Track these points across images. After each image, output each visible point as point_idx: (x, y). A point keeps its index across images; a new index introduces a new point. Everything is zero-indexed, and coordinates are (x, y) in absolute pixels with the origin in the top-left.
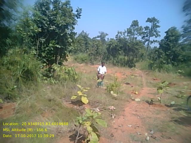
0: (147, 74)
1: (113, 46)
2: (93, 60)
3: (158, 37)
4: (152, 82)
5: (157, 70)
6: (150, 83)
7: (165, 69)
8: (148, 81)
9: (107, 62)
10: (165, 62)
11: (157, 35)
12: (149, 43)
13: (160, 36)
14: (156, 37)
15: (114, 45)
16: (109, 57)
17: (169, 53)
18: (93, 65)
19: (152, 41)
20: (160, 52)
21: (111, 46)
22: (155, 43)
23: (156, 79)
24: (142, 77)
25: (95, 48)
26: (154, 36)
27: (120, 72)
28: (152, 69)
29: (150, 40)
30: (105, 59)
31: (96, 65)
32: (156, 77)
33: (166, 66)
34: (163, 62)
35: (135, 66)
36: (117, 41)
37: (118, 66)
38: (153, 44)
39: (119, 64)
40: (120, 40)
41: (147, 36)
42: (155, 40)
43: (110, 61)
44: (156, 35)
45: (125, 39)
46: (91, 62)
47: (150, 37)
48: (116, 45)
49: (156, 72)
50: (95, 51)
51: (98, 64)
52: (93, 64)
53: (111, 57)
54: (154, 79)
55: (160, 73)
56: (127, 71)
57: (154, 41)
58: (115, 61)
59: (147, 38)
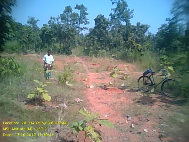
0: (85, 60)
2: (25, 49)
3: (87, 24)
5: (94, 56)
6: (92, 68)
7: (101, 55)
8: (89, 67)
9: (42, 50)
10: (100, 47)
11: (86, 22)
12: (80, 30)
14: (85, 24)
15: (48, 32)
16: (44, 44)
17: (102, 40)
18: (26, 54)
20: (94, 39)
21: (46, 33)
23: (95, 64)
24: (81, 63)
25: (27, 35)
27: (59, 60)
28: (88, 55)
29: (80, 27)
30: (39, 47)
31: (29, 53)
32: (95, 62)
33: (101, 51)
35: (72, 53)
36: (51, 27)
37: (55, 54)
39: (56, 52)
40: (55, 26)
41: (77, 23)
42: (85, 27)
43: (46, 49)
45: (59, 25)
46: (23, 51)
47: (79, 23)
48: (50, 32)
49: (93, 57)
50: (26, 38)
51: (32, 52)
53: (46, 45)
55: (97, 59)
56: (66, 58)
58: (51, 49)
59: (77, 25)
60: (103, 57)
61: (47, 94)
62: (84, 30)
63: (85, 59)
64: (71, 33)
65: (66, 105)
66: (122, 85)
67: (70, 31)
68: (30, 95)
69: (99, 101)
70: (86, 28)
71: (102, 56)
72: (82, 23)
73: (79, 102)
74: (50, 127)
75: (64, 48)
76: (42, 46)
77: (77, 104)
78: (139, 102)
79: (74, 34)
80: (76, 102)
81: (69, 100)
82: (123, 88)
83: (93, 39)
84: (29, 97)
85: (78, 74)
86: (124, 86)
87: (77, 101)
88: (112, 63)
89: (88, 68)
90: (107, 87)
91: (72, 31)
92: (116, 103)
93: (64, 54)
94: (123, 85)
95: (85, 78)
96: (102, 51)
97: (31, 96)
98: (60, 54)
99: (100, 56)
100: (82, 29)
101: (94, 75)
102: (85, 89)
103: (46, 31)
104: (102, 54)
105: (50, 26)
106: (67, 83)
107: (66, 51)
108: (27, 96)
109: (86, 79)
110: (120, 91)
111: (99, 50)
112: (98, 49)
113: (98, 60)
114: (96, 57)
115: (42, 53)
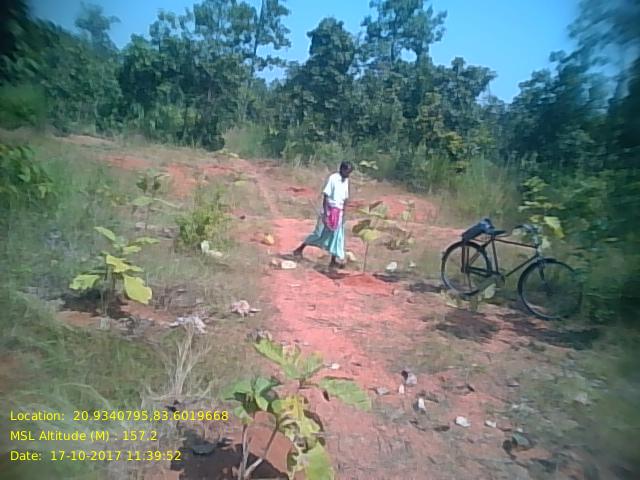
0: (268, 171)
1: (145, 65)
2: (61, 116)
3: (283, 48)
4: (294, 199)
5: (298, 159)
6: (290, 203)
7: (323, 158)
8: (281, 197)
9: (120, 124)
10: (321, 133)
11: (281, 40)
12: (256, 66)
13: (290, 46)
14: (277, 47)
15: (148, 63)
16: (129, 104)
17: (331, 106)
18: (63, 136)
19: (265, 58)
20: (306, 100)
21: (137, 66)
22: (275, 66)
23: (302, 190)
24: (255, 181)
25: (71, 66)
26: (271, 45)
27: (179, 165)
28: (280, 156)
29: (258, 54)
30: (111, 113)
31: (75, 133)
32: (300, 182)
33: (325, 146)
34: (316, 135)
35: (222, 143)
36: (157, 48)
37: (164, 142)
38: (266, 69)
39: (169, 136)
40: (171, 47)
41: (248, 40)
42: (273, 57)
43: (136, 122)
44: (278, 41)
45: (188, 44)
46: (54, 124)
47: (257, 43)
48: (153, 64)
49: (294, 165)
50: (69, 79)
51: (87, 131)
52: (65, 130)
53: (137, 107)
54: (296, 191)
55: (307, 171)
56: (203, 159)
57: (269, 59)
58: (153, 124)
59: (247, 46)
60: (329, 166)
61: (140, 280)
62: (271, 68)
63: (268, 168)
64: (225, 73)
65: (203, 320)
66: (389, 268)
67: (225, 66)
68: (80, 277)
69: (312, 314)
70: (277, 61)
71: (325, 162)
72: (267, 42)
73: (246, 315)
74: (150, 391)
75: (199, 125)
76: (124, 111)
77: (240, 320)
78: (441, 327)
79: (237, 77)
80: (236, 312)
81: (214, 306)
82: (391, 278)
83: (302, 100)
84: (75, 286)
85: (243, 218)
86: (395, 272)
87: (240, 311)
88: (359, 190)
89: (278, 201)
90: (340, 271)
91: (229, 67)
92: (368, 326)
93: (198, 143)
94: (392, 266)
95: (267, 234)
96: (327, 145)
97: (83, 282)
98: (184, 145)
99: (321, 162)
100: (264, 64)
101: (296, 225)
102: (266, 273)
103: (141, 61)
104: (326, 155)
105: (154, 42)
106: (205, 245)
107: (205, 135)
108: (70, 282)
109: (270, 239)
110: (383, 288)
111: (320, 143)
112: (316, 138)
113: (314, 175)
114: (306, 163)
115: (122, 136)
